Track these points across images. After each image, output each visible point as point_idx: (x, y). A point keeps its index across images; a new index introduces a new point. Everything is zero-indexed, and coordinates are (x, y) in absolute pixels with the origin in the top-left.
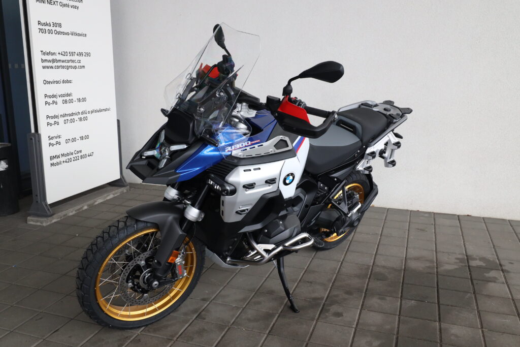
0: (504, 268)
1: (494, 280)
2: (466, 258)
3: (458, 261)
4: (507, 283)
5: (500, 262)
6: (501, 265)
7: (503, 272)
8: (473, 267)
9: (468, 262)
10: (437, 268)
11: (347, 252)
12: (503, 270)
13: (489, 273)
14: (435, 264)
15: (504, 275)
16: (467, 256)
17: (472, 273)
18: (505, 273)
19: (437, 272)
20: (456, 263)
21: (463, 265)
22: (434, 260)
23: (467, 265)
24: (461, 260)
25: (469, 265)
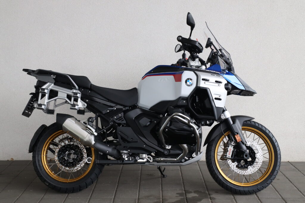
2: (184, 192)
3: (178, 195)
6: (209, 194)
7: (211, 199)
8: (190, 198)
9: (186, 196)
11: (90, 199)
12: (210, 198)
13: (201, 201)
14: (161, 199)
16: (185, 191)
18: (212, 200)
20: (176, 197)
21: (182, 197)
22: (160, 197)
23: (185, 197)
24: (181, 194)
25: (186, 198)
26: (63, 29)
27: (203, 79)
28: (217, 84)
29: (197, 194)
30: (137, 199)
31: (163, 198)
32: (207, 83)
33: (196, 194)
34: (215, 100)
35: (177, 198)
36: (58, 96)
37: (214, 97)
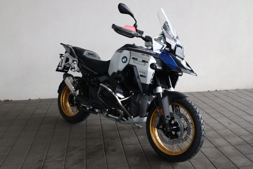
27: (133, 58)
28: (143, 63)
32: (135, 61)
34: (140, 77)
36: (69, 61)
37: (140, 74)
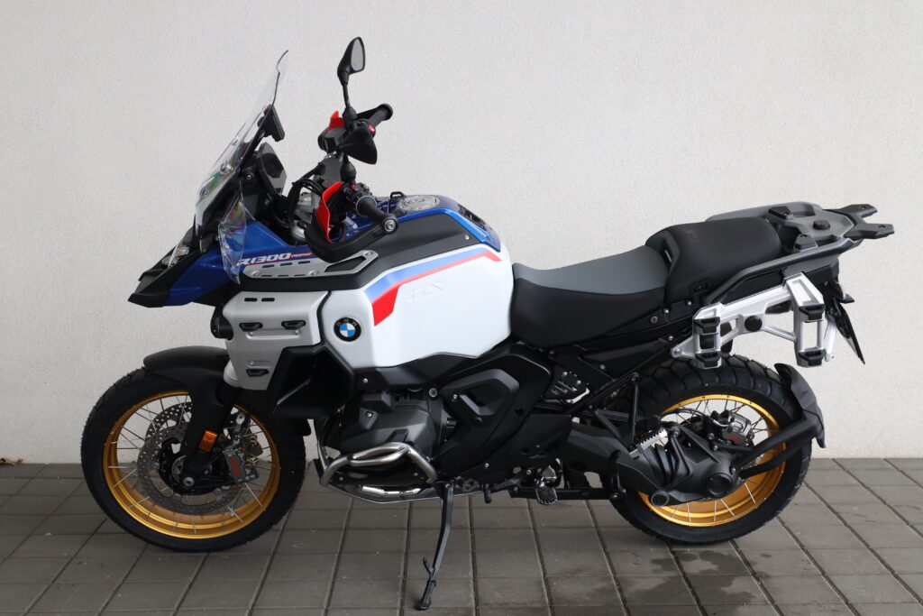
0: (756, 568)
1: (744, 599)
2: (672, 557)
3: (658, 567)
4: (773, 601)
5: (743, 556)
6: (748, 564)
7: (758, 579)
8: (695, 576)
9: (681, 568)
10: (620, 590)
12: (755, 575)
13: (730, 584)
14: (614, 581)
15: (762, 585)
16: (673, 552)
17: (696, 590)
18: (762, 581)
19: (624, 601)
20: (656, 571)
21: (673, 574)
22: (608, 573)
23: (681, 574)
24: (665, 564)
25: (684, 574)
26: (292, 82)
29: (713, 563)
30: (543, 580)
31: (617, 576)
33: (708, 563)
35: (655, 575)
